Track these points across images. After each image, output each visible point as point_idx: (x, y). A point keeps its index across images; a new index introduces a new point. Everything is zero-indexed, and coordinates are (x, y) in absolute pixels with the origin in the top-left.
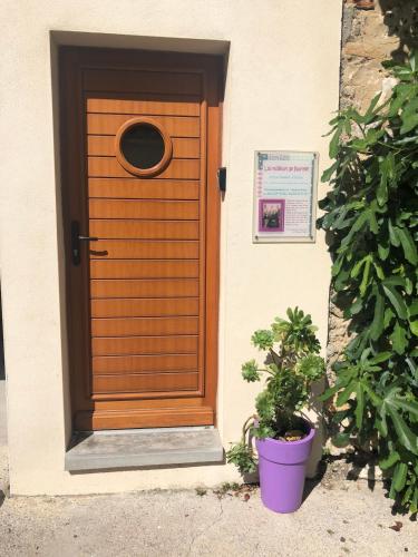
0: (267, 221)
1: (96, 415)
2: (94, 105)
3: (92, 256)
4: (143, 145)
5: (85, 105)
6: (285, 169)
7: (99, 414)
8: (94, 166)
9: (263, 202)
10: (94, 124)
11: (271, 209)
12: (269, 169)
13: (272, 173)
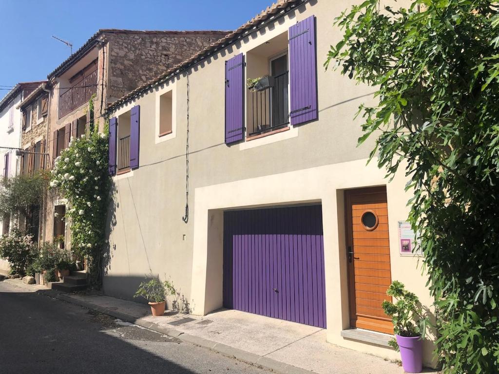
0: (404, 247)
1: (357, 322)
2: (354, 207)
3: (355, 260)
4: (369, 220)
5: (352, 207)
6: (405, 227)
7: (359, 321)
8: (355, 228)
9: (402, 240)
10: (354, 213)
11: (406, 243)
12: (403, 227)
13: (404, 229)
